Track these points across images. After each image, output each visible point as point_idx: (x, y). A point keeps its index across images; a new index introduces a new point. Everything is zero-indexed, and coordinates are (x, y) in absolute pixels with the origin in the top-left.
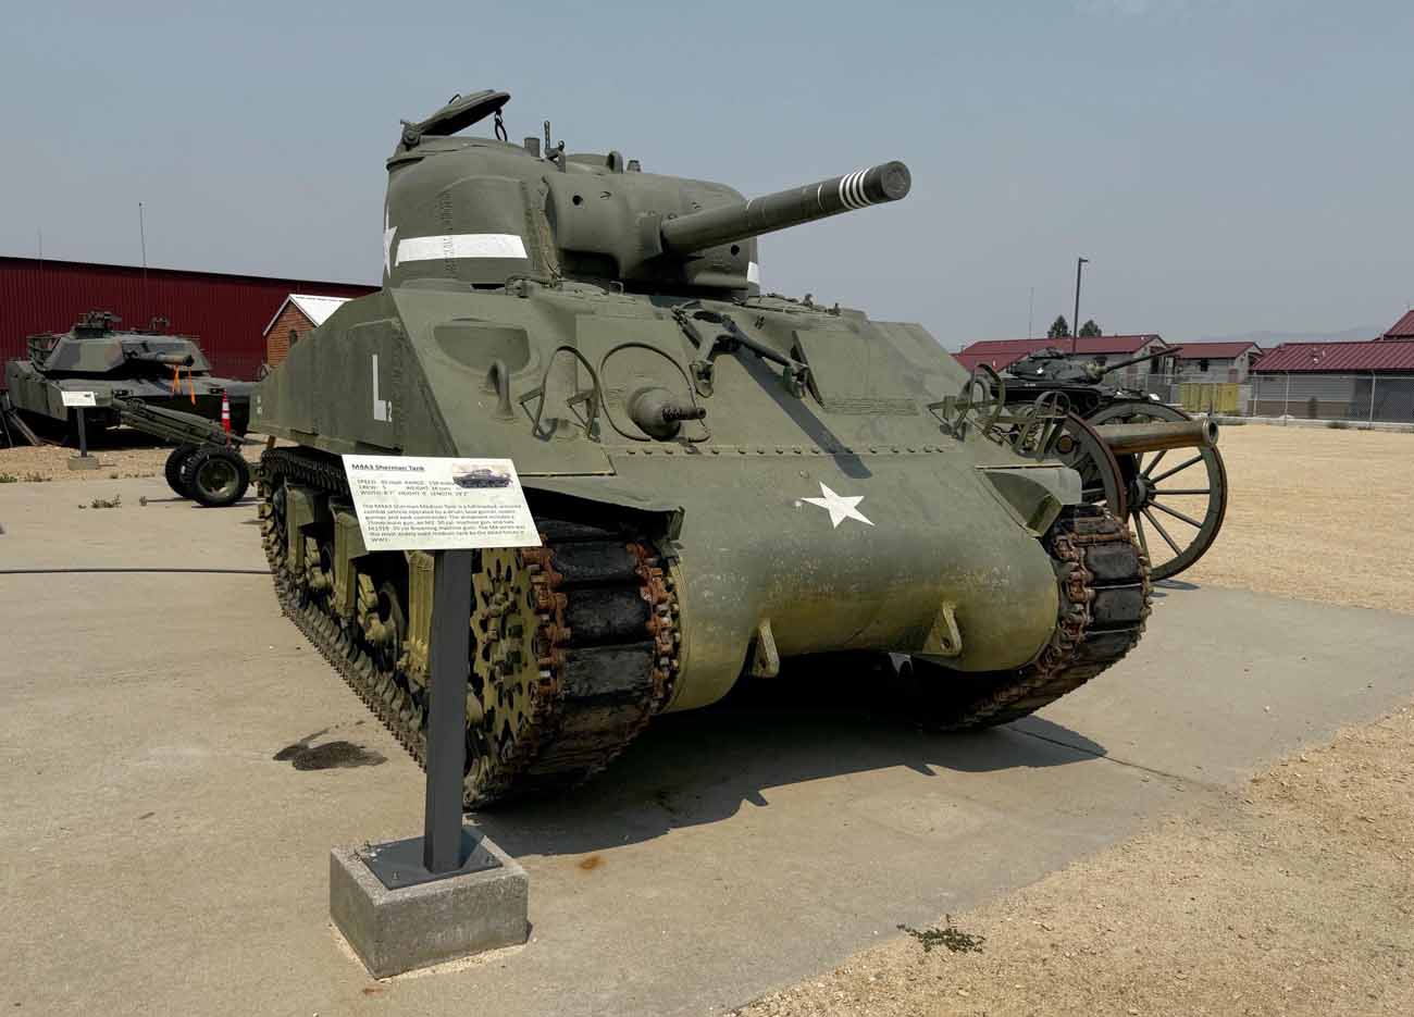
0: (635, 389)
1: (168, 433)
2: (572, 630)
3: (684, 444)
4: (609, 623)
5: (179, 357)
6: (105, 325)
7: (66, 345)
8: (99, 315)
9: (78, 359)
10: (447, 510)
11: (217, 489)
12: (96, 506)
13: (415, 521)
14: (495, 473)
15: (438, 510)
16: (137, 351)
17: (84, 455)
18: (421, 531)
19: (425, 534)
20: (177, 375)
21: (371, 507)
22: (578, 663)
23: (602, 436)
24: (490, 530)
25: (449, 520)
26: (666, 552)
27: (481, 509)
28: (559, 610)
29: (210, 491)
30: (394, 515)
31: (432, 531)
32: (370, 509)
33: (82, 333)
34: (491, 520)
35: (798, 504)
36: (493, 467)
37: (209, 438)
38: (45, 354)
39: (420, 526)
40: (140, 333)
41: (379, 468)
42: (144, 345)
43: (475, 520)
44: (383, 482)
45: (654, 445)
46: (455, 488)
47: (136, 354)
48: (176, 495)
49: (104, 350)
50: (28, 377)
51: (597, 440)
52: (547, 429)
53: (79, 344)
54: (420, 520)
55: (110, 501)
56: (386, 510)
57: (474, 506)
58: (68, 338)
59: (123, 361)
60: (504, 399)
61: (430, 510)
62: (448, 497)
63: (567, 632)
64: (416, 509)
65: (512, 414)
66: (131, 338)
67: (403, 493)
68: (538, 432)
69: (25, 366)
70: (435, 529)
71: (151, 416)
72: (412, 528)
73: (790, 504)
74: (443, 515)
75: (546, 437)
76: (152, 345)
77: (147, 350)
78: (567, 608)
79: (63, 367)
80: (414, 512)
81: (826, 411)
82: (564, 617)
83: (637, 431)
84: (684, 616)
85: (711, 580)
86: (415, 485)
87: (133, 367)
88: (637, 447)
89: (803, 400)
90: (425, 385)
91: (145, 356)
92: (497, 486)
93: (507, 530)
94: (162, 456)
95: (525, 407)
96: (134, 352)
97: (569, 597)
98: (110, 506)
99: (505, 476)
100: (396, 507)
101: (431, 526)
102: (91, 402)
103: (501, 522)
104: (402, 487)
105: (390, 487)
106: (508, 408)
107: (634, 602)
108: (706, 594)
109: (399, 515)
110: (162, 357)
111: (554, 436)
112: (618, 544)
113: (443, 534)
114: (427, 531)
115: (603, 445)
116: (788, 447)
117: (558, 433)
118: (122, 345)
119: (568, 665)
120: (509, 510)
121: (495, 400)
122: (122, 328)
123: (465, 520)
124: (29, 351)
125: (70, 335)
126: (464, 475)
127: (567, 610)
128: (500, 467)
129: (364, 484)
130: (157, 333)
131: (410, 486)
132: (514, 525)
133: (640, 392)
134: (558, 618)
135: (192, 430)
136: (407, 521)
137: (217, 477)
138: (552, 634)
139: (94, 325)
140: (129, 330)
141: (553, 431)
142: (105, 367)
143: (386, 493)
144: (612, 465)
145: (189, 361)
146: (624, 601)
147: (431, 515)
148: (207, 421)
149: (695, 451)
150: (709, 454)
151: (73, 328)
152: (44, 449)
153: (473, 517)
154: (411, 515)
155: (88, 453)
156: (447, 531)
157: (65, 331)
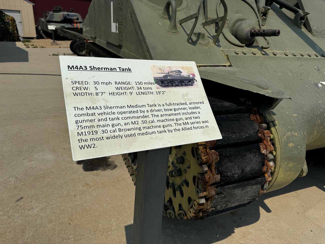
0: (234, 20)
1: (69, 37)
2: (221, 176)
3: (259, 50)
4: (243, 170)
5: (75, 18)
6: (59, 10)
7: (51, 14)
8: (58, 7)
9: (53, 18)
10: (149, 109)
11: (82, 52)
12: (53, 55)
13: (122, 122)
14: (185, 74)
15: (142, 109)
16: (66, 16)
17: (54, 41)
18: (129, 133)
19: (131, 135)
20: (75, 23)
21: (82, 109)
22: (223, 196)
23: (221, 43)
24: (183, 126)
25: (151, 119)
26: (269, 118)
27: (176, 107)
28: (214, 164)
29: (80, 52)
30: (104, 117)
31: (137, 132)
32: (81, 112)
33: (54, 11)
34: (184, 117)
35: (320, 85)
36: (183, 68)
37: (79, 38)
38: (46, 17)
39: (127, 127)
40: (67, 12)
41: (93, 68)
42: (68, 15)
43: (171, 117)
44: (95, 83)
45: (246, 49)
46: (155, 87)
47: (66, 17)
48: (73, 53)
49: (59, 16)
50: (43, 22)
51: (219, 46)
52: (194, 38)
53: (53, 14)
54: (127, 121)
55: (56, 54)
56: (96, 111)
57: (170, 104)
58: (51, 13)
59: (63, 19)
60: (173, 22)
61: (135, 109)
62: (150, 96)
63: (218, 177)
64: (123, 110)
65: (177, 30)
66: (65, 13)
67: (113, 94)
68: (190, 41)
69: (43, 19)
70: (140, 129)
71: (65, 32)
72: (120, 130)
73: (316, 85)
74: (146, 114)
75: (194, 43)
76: (70, 15)
77: (69, 16)
78: (219, 162)
79: (50, 20)
80: (121, 113)
81: (314, 35)
82: (217, 168)
83: (237, 42)
84: (278, 159)
85: (293, 136)
86: (123, 86)
87: (66, 20)
88: (239, 50)
89: (302, 30)
90: (133, 13)
91: (68, 17)
92: (186, 85)
93: (196, 125)
94: (69, 43)
95: (182, 26)
96: (65, 17)
97: (220, 155)
98: (56, 55)
99: (191, 76)
100: (106, 108)
101: (136, 126)
102: (54, 29)
103: (190, 118)
104: (112, 88)
105: (101, 88)
106: (175, 26)
107: (257, 156)
108: (291, 145)
109: (108, 116)
110: (72, 18)
111: (198, 42)
112: (246, 115)
113: (147, 133)
114: (133, 132)
115: (221, 49)
116: (305, 53)
117: (200, 41)
118: (63, 15)
119: (217, 196)
120: (196, 106)
121: (168, 21)
122: (64, 11)
123: (163, 118)
124: (44, 16)
125: (52, 12)
126: (162, 75)
127: (219, 164)
128: (187, 68)
129: (77, 85)
130: (71, 12)
131: (119, 86)
132: (200, 120)
133: (237, 21)
134: (213, 168)
135: (75, 36)
136: (115, 122)
137: (81, 49)
138: (209, 178)
139: (57, 9)
140: (65, 11)
141: (198, 40)
142: (60, 20)
143: (97, 94)
144: (229, 61)
145: (78, 19)
146: (252, 156)
147: (136, 115)
148: (79, 34)
149: (266, 54)
150: (272, 55)
151: (52, 10)
152: (47, 40)
153: (170, 115)
154: (120, 116)
155: (55, 41)
156: (150, 131)
157: (50, 11)
